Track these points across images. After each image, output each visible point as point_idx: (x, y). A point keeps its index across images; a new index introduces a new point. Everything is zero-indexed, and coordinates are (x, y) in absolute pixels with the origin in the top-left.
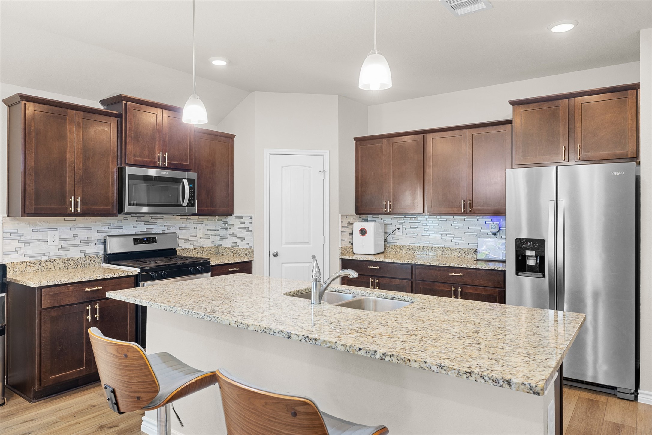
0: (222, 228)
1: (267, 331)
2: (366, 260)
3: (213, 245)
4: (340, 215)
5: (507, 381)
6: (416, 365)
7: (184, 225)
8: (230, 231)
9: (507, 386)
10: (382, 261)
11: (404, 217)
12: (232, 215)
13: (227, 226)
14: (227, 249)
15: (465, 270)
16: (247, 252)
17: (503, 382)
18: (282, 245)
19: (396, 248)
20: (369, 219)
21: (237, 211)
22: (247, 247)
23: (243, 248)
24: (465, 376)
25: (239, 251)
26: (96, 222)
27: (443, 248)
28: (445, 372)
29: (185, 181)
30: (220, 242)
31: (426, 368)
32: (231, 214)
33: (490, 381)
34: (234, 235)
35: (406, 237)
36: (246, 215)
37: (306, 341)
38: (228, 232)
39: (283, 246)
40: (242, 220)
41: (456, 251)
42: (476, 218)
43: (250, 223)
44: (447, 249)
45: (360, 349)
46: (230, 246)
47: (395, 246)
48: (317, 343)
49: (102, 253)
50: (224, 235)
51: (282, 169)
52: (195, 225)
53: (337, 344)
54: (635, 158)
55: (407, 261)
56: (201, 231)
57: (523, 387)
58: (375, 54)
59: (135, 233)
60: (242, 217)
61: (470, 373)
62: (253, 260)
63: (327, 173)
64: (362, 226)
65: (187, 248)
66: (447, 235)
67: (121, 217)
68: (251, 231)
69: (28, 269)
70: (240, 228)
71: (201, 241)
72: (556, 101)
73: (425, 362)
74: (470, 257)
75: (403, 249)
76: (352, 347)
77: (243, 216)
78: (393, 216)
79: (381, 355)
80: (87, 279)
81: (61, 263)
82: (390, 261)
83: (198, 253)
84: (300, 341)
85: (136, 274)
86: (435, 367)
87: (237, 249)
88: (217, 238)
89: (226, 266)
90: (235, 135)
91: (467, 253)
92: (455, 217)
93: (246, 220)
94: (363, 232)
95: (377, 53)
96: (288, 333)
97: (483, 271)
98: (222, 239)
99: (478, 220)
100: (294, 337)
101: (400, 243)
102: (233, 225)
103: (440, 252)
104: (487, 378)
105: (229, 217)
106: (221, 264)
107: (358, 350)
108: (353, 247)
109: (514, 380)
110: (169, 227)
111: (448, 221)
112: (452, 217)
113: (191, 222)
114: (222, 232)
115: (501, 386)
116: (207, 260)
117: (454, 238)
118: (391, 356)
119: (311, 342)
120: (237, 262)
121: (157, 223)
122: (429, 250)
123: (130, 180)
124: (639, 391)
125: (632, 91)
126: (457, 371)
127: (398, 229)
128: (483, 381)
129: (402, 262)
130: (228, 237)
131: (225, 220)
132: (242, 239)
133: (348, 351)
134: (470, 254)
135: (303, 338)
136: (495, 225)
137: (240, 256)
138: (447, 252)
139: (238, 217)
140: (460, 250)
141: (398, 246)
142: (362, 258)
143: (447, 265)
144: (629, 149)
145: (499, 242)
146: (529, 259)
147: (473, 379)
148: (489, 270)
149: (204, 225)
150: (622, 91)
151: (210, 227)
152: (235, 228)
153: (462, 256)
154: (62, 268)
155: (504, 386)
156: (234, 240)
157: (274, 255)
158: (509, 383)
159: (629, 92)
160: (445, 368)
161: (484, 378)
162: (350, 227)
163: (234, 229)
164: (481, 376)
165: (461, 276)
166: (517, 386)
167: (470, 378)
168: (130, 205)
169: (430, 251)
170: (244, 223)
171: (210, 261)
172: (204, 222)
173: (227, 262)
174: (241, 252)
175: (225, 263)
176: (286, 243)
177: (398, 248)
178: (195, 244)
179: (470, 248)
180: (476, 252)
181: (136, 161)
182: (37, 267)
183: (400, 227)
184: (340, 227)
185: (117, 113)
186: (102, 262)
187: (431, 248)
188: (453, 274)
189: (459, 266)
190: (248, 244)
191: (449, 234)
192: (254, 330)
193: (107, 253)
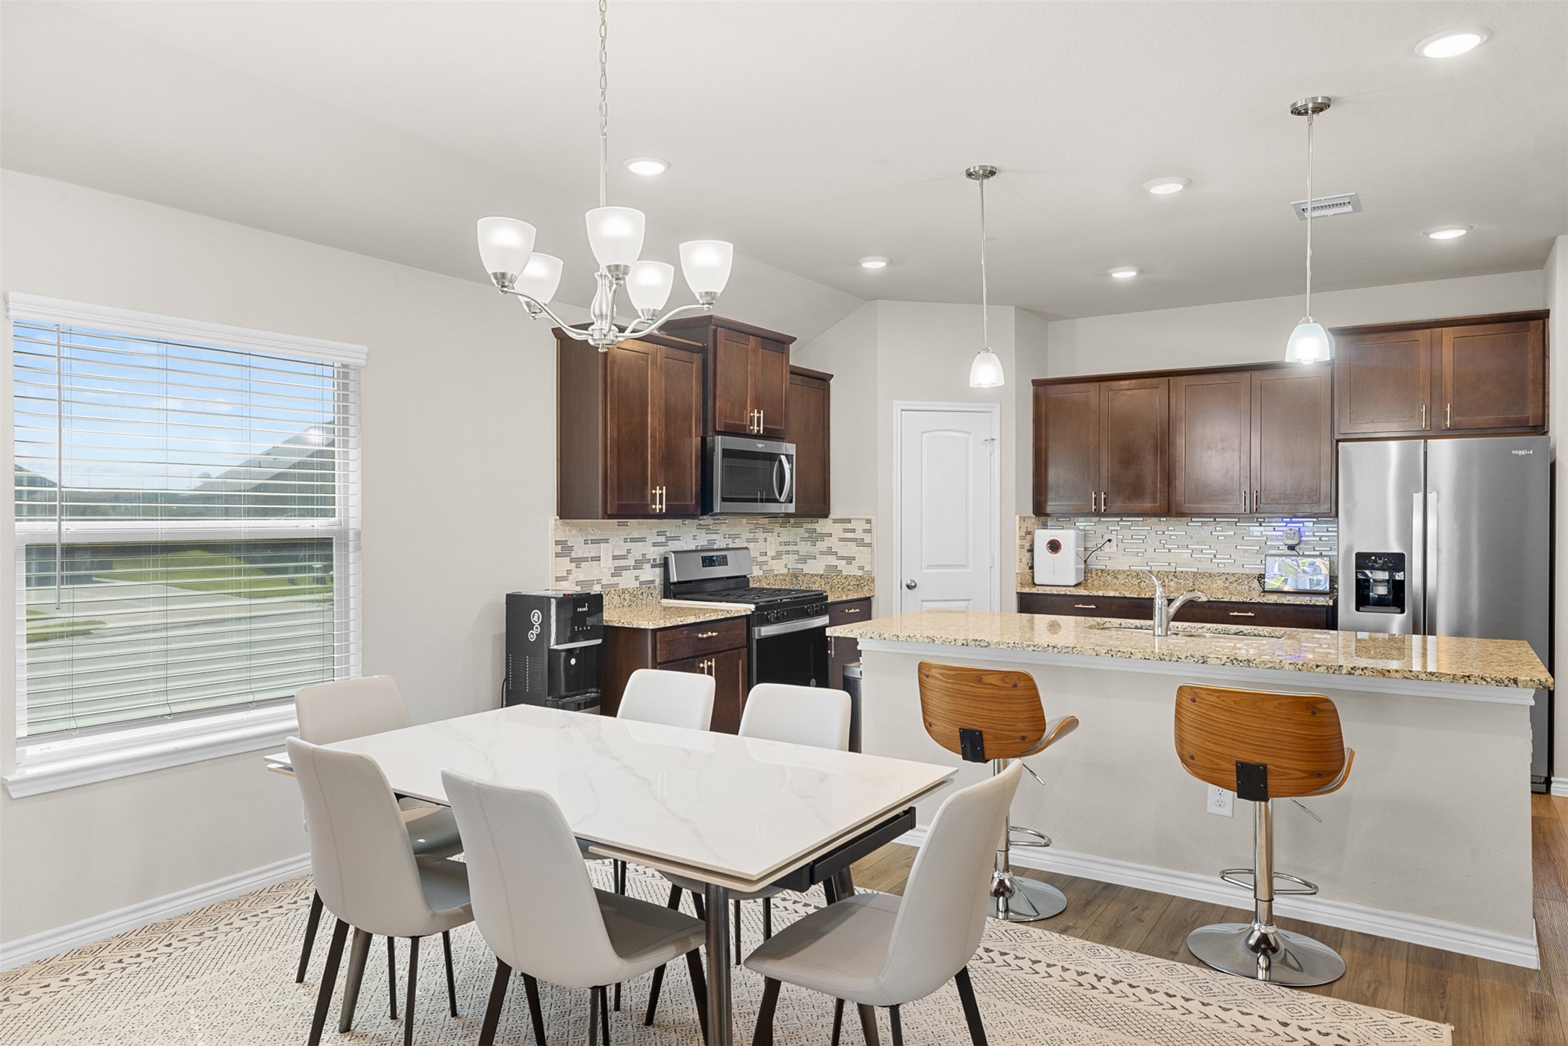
0: (803, 539)
1: (1165, 657)
2: (1070, 593)
3: (785, 571)
4: (1017, 517)
5: (1513, 680)
6: (1398, 675)
7: (752, 534)
8: (822, 546)
9: (1514, 685)
10: (1101, 595)
11: (1119, 519)
12: (827, 517)
13: (814, 537)
14: (816, 577)
15: (1257, 606)
16: (861, 582)
17: (1509, 681)
18: (921, 570)
19: (1105, 575)
20: (1049, 523)
21: (837, 510)
22: (860, 573)
23: (851, 574)
24: (1462, 681)
25: (844, 581)
26: (651, 529)
27: (1195, 574)
28: (1436, 679)
29: (783, 458)
30: (800, 566)
31: (1412, 678)
32: (826, 515)
33: (1493, 682)
34: (830, 552)
35: (1123, 555)
36: (854, 517)
37: (1233, 664)
38: (816, 547)
39: (923, 571)
40: (849, 526)
41: (1220, 577)
42: (1257, 521)
43: (869, 531)
44: (1203, 575)
45: (1318, 666)
46: (822, 572)
47: (1102, 571)
48: (1251, 665)
49: (658, 581)
50: (807, 552)
51: (921, 436)
52: (765, 535)
53: (1282, 664)
54: (1540, 427)
55: (1150, 594)
56: (773, 546)
57: (1532, 683)
58: (1309, 322)
59: (694, 548)
60: (849, 521)
61: (1469, 677)
62: (873, 596)
63: (997, 443)
64: (1051, 536)
66: (1204, 551)
67: (707, 520)
68: (869, 545)
70: (842, 540)
71: (772, 563)
72: (1411, 332)
73: (1411, 671)
74: (1247, 588)
75: (1118, 577)
76: (1305, 665)
77: (850, 518)
78: (1098, 518)
79: (1349, 669)
80: (702, 619)
82: (1117, 595)
84: (1224, 665)
85: (749, 613)
86: (1424, 675)
87: (839, 577)
88: (792, 557)
90: (833, 376)
91: (1240, 581)
92: (1217, 520)
93: (859, 526)
94: (1054, 546)
95: (1311, 321)
96: (1202, 657)
97: (1291, 608)
98: (804, 560)
99: (1261, 525)
100: (1212, 661)
101: (1112, 565)
102: (830, 535)
103: (1191, 580)
104: (1489, 680)
105: (821, 521)
107: (1315, 668)
108: (1033, 572)
109: (1521, 678)
110: (733, 537)
111: (1204, 527)
112: (1212, 520)
114: (804, 548)
115: (1507, 686)
116: (822, 594)
117: (1215, 556)
118: (1363, 670)
119: (1241, 664)
121: (720, 532)
122: (1170, 578)
123: (723, 459)
124: (1552, 779)
125: (1536, 322)
126: (1452, 677)
127: (1110, 541)
128: (1485, 683)
129: (1140, 596)
130: (817, 556)
131: (810, 526)
132: (850, 560)
133: (1300, 670)
134: (1246, 582)
135: (1228, 660)
136: (1294, 534)
137: (846, 590)
138: (1203, 581)
139: (836, 521)
140: (1227, 576)
141: (1108, 570)
142: (1048, 590)
143: (1224, 600)
144: (1531, 412)
145: (1303, 561)
146: (1376, 585)
147: (1472, 682)
148: (1301, 605)
150: (1519, 320)
151: (784, 538)
152: (834, 539)
153: (1231, 587)
154: (617, 606)
155: (1510, 685)
156: (832, 561)
157: (909, 587)
158: (1515, 681)
159: (1532, 323)
160: (1437, 675)
161: (1485, 680)
162: (1029, 537)
163: (833, 543)
164: (1482, 679)
165: (1252, 616)
166: (1525, 683)
167: (1469, 681)
168: (723, 499)
169: (1172, 580)
170: (853, 531)
171: (827, 596)
172: (776, 529)
174: (848, 583)
176: (929, 566)
177: (1109, 574)
178: (765, 567)
179: (1247, 572)
180: (1261, 577)
181: (726, 425)
183: (1113, 537)
184: (1018, 537)
185: (701, 345)
186: (659, 597)
187: (1172, 574)
188: (1236, 614)
189: (1248, 600)
190: (861, 568)
191: (1206, 549)
192: (1143, 658)
193: (671, 581)
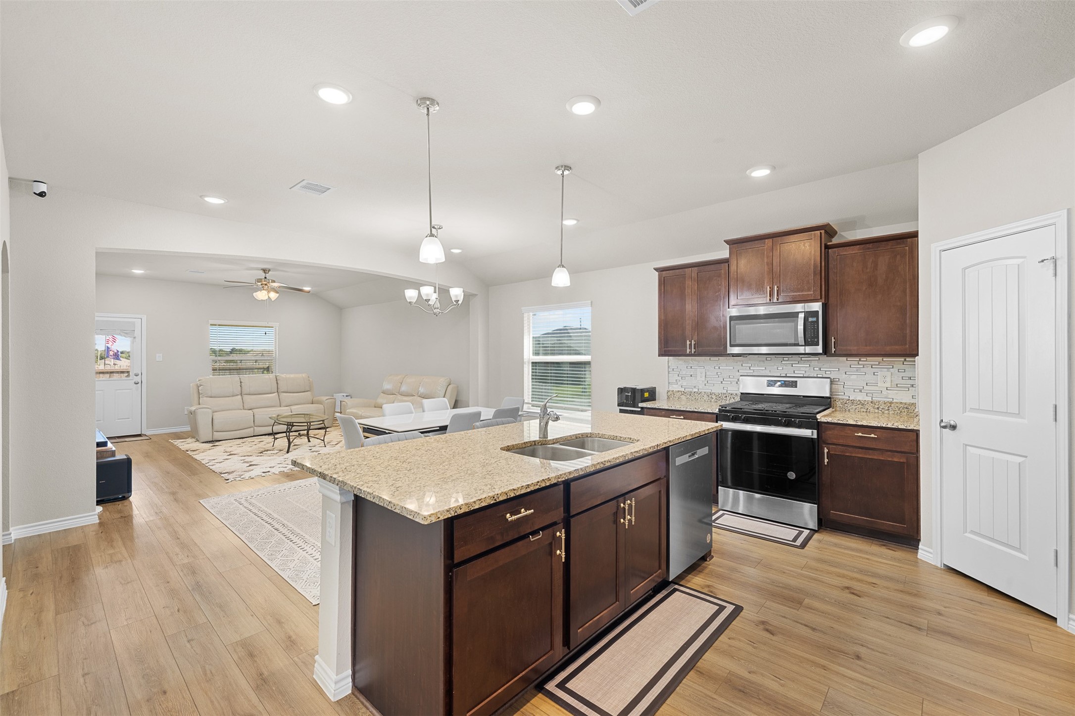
7: (854, 369)
12: (917, 357)
18: (964, 412)
52: (875, 370)
56: (888, 379)
62: (919, 430)
65: (858, 399)
69: (682, 396)
71: (887, 393)
80: (673, 408)
81: (705, 396)
83: (880, 409)
89: (851, 428)
106: (840, 423)
113: (868, 365)
120: (875, 425)
123: (732, 322)
149: (895, 370)
151: (907, 374)
168: (731, 346)
172: (895, 365)
173: (851, 422)
175: (847, 423)
178: (875, 395)
182: (688, 396)
193: (740, 392)
